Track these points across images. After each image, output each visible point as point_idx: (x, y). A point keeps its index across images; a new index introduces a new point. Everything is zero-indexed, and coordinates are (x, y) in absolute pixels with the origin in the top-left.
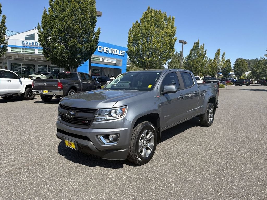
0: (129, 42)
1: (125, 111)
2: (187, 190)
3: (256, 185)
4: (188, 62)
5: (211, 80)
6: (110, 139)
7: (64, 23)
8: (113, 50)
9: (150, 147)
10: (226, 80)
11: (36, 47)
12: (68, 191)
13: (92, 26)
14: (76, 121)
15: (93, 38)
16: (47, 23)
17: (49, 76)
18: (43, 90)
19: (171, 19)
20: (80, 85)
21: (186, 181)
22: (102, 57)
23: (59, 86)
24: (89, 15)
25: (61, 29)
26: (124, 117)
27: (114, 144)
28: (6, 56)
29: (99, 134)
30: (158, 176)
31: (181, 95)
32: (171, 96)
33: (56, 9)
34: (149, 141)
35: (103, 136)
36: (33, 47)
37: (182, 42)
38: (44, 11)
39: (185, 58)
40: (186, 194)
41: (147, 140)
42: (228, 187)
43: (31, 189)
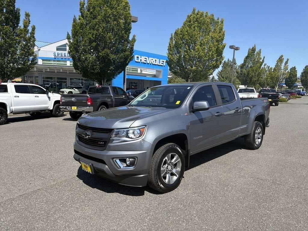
0: (170, 49)
1: (143, 132)
2: (211, 224)
3: (298, 222)
4: (241, 71)
5: (269, 93)
6: (128, 163)
7: (95, 32)
8: (152, 60)
9: (175, 172)
10: (289, 93)
11: (68, 59)
12: (79, 219)
13: (126, 33)
14: (93, 142)
15: (128, 47)
16: (77, 32)
17: (82, 90)
18: (71, 106)
19: (220, 21)
20: (112, 101)
21: (213, 213)
22: (139, 68)
23: (88, 102)
24: (122, 21)
25: (92, 38)
26: (142, 138)
27: (131, 168)
28: (37, 69)
29: (115, 157)
30: (182, 206)
31: (217, 113)
32: (203, 113)
33: (87, 17)
34: (175, 165)
35: (119, 159)
36: (65, 59)
37: (233, 48)
38: (74, 19)
39: (239, 66)
40: (210, 229)
41: (173, 165)
42: (262, 223)
43: (42, 214)
